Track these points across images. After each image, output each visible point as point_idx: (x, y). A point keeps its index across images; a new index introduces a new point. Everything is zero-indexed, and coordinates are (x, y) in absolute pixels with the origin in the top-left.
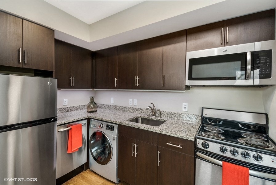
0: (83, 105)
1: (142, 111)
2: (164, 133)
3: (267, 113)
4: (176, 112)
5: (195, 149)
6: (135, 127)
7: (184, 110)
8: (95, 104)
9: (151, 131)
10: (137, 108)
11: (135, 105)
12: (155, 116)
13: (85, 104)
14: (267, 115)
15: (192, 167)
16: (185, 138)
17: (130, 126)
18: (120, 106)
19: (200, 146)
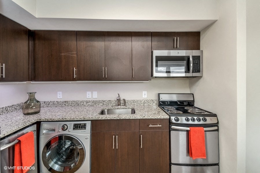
0: (9, 105)
1: (104, 103)
2: (146, 117)
3: (192, 93)
4: (138, 99)
5: (170, 124)
6: (115, 119)
7: (144, 97)
8: (38, 102)
9: (134, 118)
10: (98, 100)
11: (94, 97)
12: (120, 106)
13: (11, 105)
14: (193, 94)
15: (167, 139)
16: (163, 118)
17: (109, 119)
18: (74, 101)
19: (174, 121)
